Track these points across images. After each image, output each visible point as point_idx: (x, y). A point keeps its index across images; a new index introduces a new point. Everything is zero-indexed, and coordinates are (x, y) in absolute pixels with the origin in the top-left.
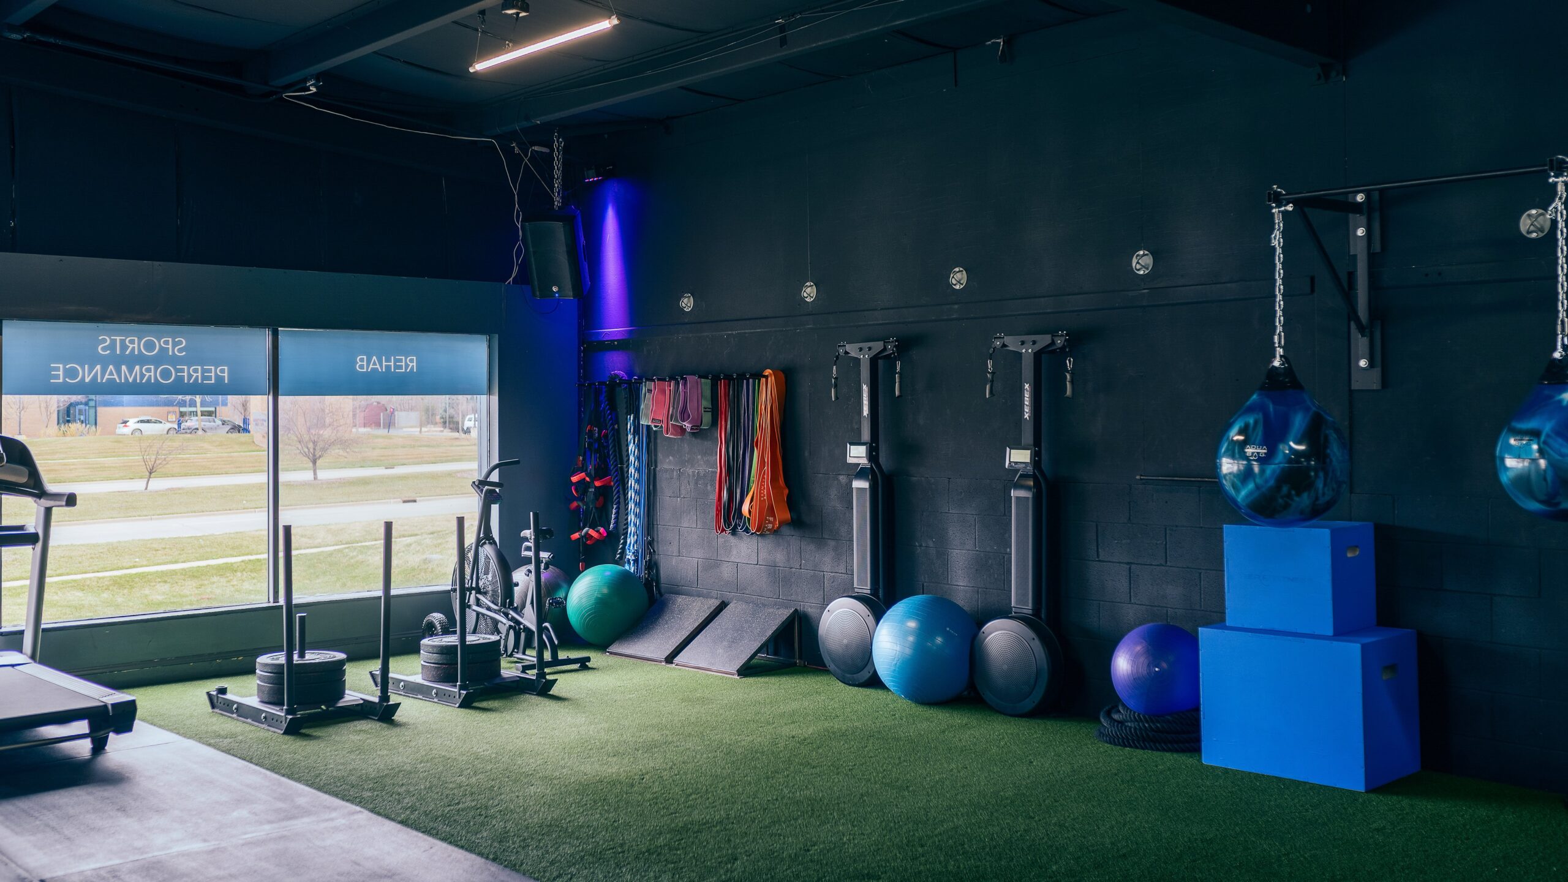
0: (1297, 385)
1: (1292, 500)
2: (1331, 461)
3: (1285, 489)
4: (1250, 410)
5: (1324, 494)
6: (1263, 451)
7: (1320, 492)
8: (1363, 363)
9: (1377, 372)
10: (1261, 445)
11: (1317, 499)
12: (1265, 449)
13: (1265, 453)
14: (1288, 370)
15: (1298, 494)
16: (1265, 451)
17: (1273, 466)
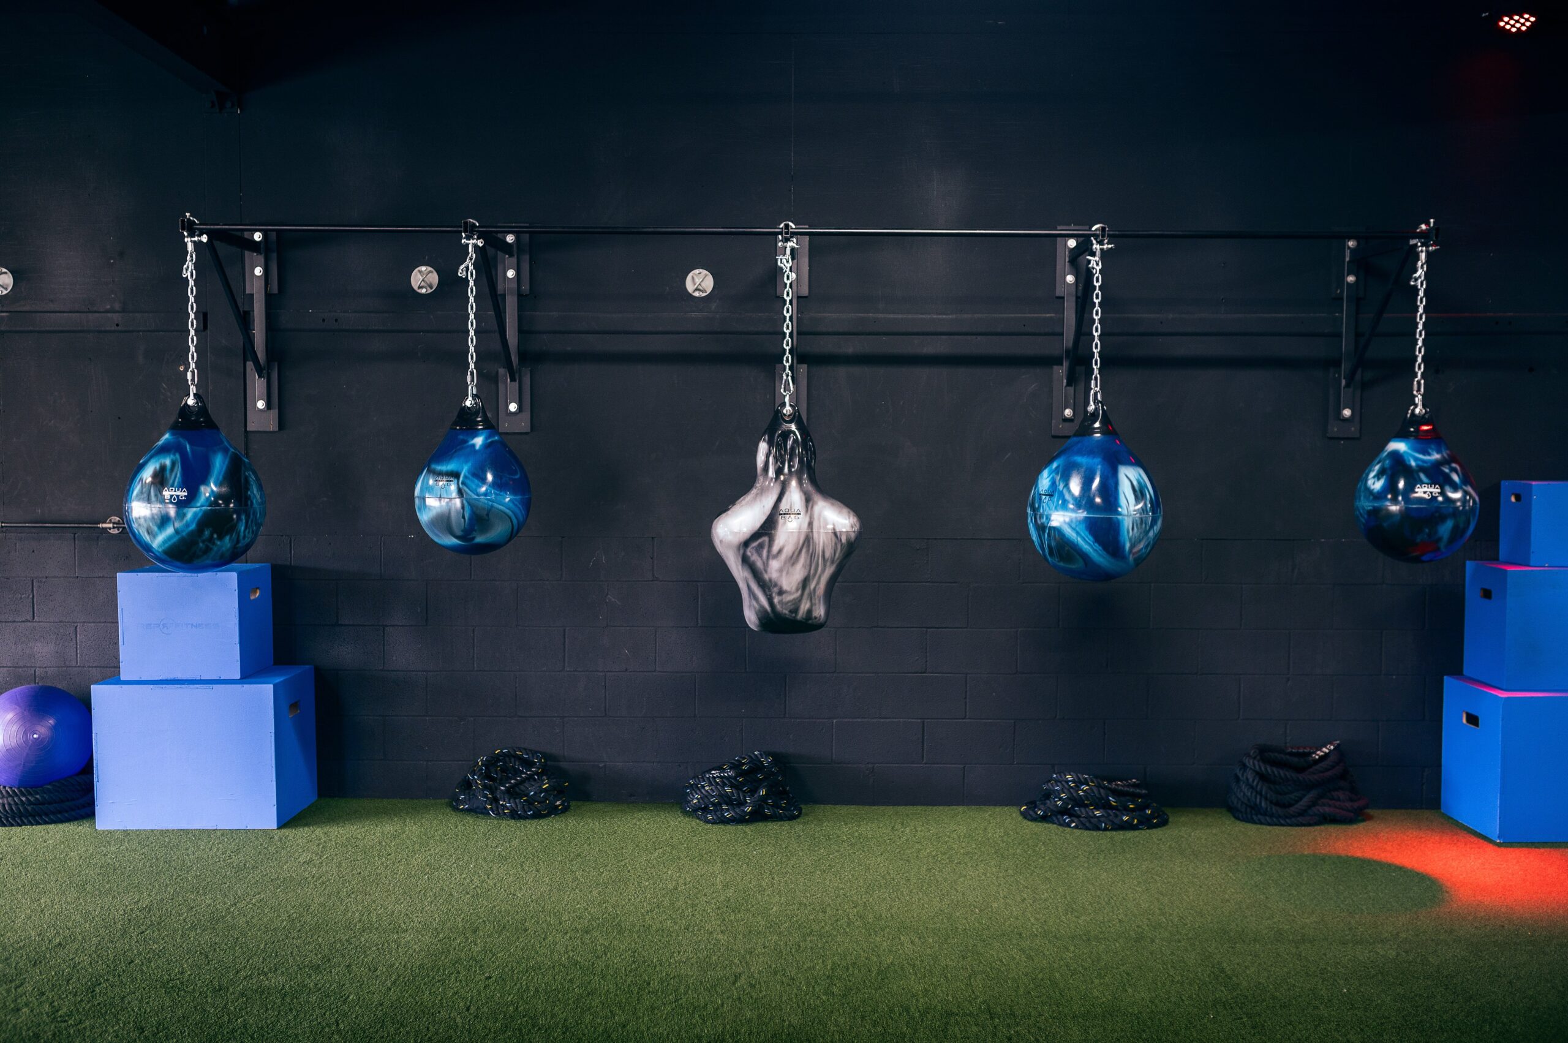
0: (212, 426)
1: (214, 544)
2: (252, 502)
3: (207, 533)
4: (165, 450)
5: (244, 537)
6: (183, 494)
7: (242, 534)
8: (261, 404)
9: (274, 413)
10: (181, 487)
11: (238, 541)
12: (184, 491)
13: (185, 496)
14: (202, 409)
15: (220, 538)
16: (186, 494)
17: (195, 509)
